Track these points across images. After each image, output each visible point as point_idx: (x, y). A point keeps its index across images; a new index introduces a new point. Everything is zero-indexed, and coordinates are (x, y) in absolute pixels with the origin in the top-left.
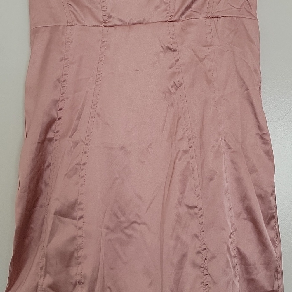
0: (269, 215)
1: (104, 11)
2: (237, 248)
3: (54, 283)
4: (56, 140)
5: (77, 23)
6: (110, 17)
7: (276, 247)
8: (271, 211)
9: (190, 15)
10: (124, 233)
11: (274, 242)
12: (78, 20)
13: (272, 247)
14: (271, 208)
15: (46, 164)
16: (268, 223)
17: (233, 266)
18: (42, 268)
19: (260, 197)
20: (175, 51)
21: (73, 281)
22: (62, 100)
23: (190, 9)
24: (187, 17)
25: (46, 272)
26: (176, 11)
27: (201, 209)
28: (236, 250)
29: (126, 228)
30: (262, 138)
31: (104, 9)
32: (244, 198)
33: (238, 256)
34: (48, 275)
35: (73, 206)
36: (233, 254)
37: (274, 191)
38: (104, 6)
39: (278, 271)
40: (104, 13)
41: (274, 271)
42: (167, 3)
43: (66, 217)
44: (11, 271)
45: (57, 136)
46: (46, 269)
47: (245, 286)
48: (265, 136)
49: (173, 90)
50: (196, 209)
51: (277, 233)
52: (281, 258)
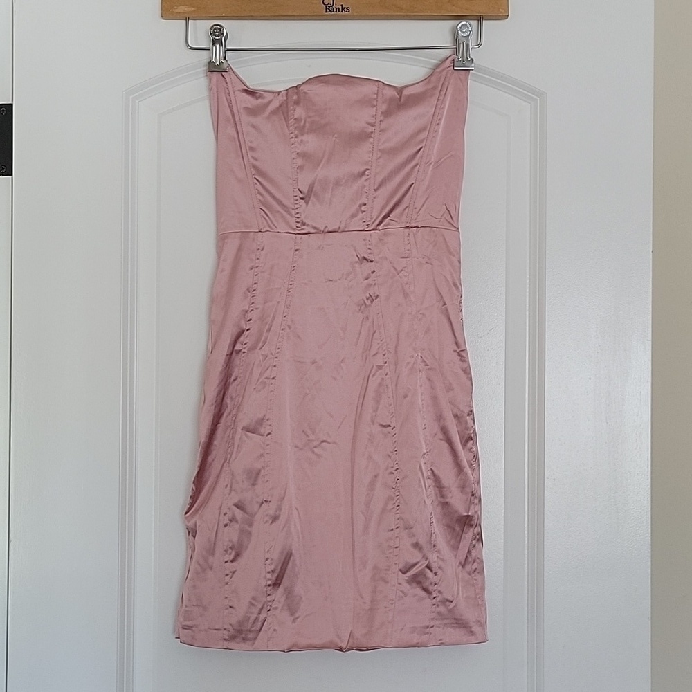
0: (466, 436)
1: (298, 218)
2: (431, 469)
3: (239, 501)
4: (244, 352)
5: (269, 229)
6: (304, 224)
7: (473, 470)
8: (467, 432)
9: (388, 224)
10: (313, 452)
11: (471, 465)
12: (269, 226)
13: (467, 469)
14: (467, 429)
15: (233, 378)
16: (464, 445)
17: (425, 487)
18: (227, 486)
19: (456, 416)
20: (372, 261)
21: (260, 501)
22: (252, 310)
23: (389, 218)
24: (385, 225)
25: (231, 490)
26: (374, 219)
27: (394, 427)
28: (430, 471)
29: (315, 447)
30: (459, 355)
31: (297, 216)
32: (440, 417)
33: (432, 478)
34: (233, 493)
35: (261, 422)
36: (425, 475)
37: (472, 411)
38: (298, 213)
39: (474, 496)
40: (298, 220)
41: (470, 494)
42: (364, 211)
43: (253, 433)
44: (194, 489)
45: (244, 348)
46: (231, 487)
47: (439, 509)
48: (463, 354)
49: (368, 303)
50: (389, 428)
51: (476, 456)
52: (479, 482)
